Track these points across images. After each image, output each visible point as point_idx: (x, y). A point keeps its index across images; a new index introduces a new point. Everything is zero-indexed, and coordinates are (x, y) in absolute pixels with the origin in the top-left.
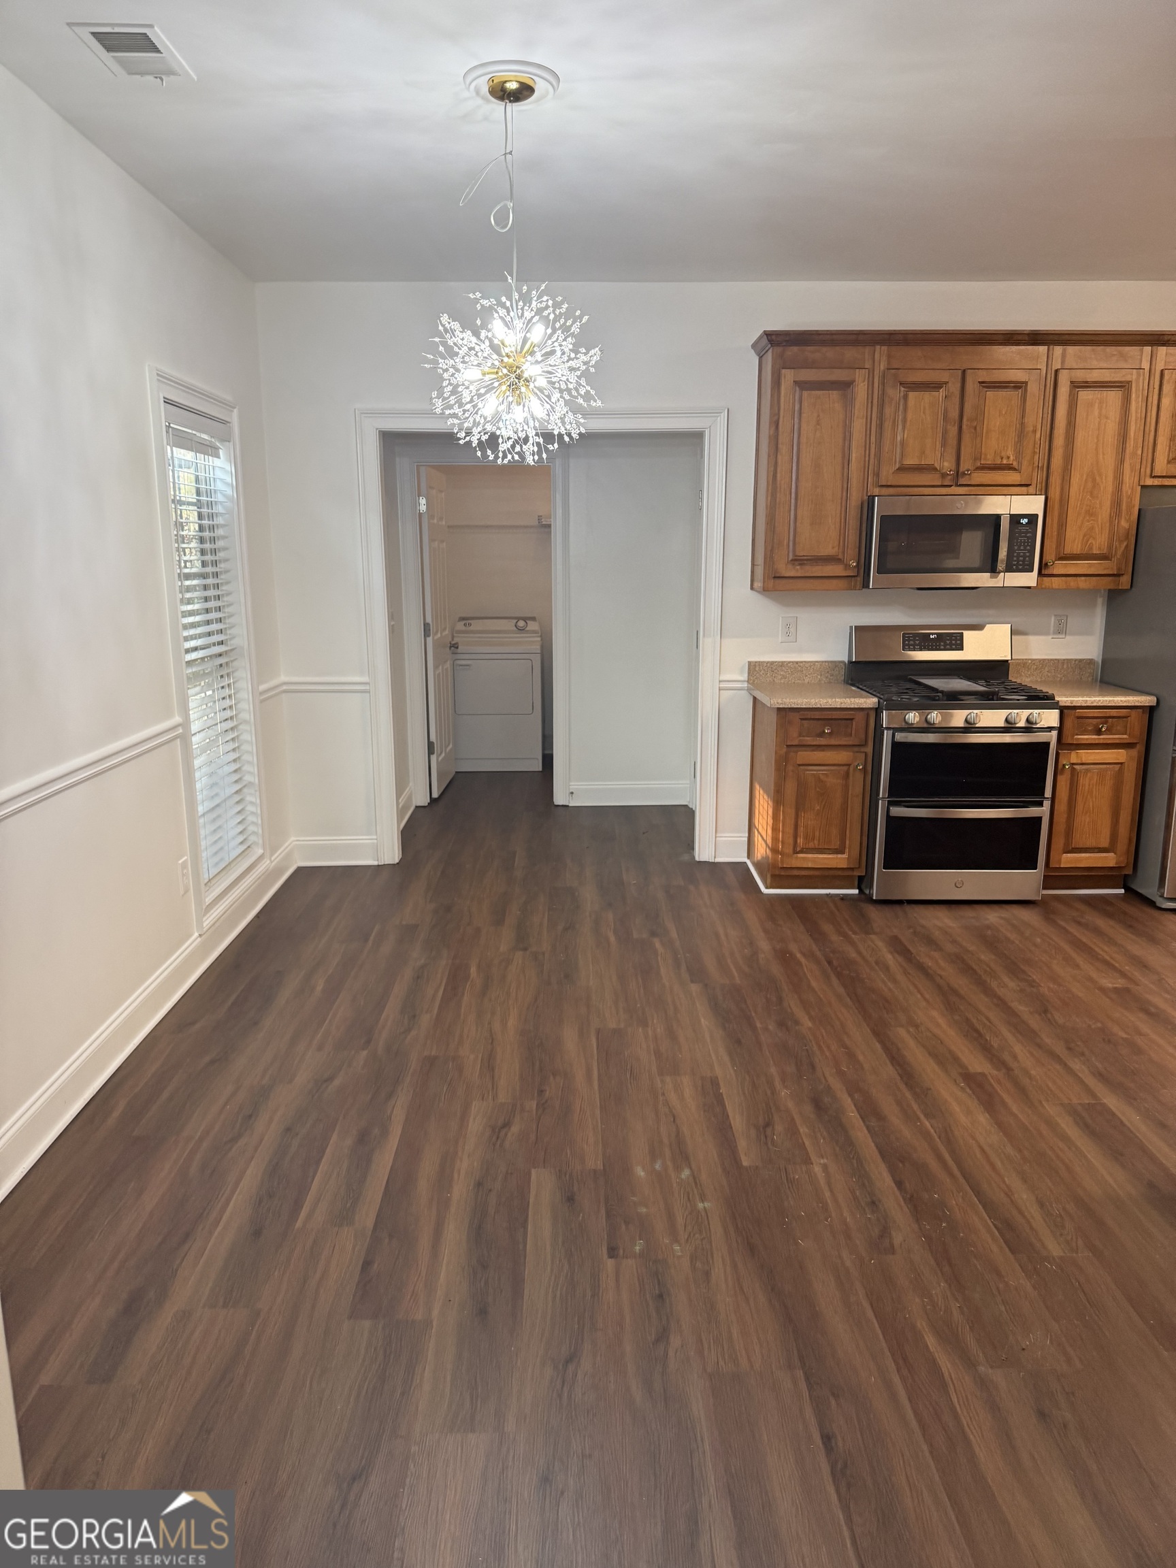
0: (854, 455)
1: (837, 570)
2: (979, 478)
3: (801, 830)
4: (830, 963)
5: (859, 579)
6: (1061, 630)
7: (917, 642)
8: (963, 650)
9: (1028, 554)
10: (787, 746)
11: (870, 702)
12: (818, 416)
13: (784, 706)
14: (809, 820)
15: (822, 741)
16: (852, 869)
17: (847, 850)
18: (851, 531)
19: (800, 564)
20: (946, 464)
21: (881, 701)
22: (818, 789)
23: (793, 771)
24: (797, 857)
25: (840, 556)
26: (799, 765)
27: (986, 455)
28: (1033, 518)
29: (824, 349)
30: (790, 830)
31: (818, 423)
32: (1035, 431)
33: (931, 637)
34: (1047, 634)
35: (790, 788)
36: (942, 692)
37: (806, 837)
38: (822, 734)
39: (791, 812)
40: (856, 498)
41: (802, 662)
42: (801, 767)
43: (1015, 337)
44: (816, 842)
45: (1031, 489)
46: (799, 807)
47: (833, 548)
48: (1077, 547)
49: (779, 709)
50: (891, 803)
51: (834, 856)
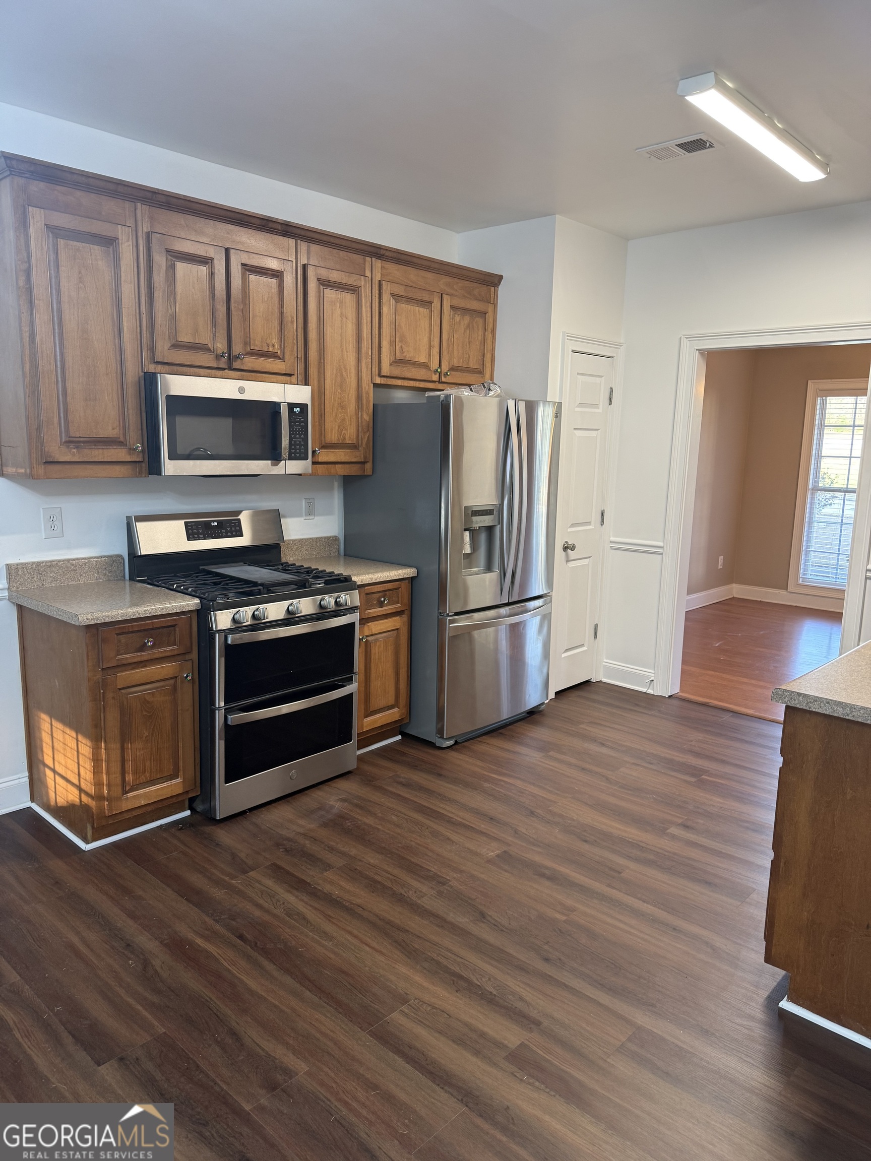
0: (125, 324)
1: (121, 454)
2: (250, 362)
3: (129, 766)
4: (241, 937)
5: (143, 465)
6: (310, 512)
7: (201, 531)
8: (243, 536)
9: (302, 443)
10: (103, 669)
11: (193, 603)
12: (80, 273)
13: (96, 622)
14: (137, 749)
15: (145, 655)
16: (187, 792)
17: (181, 773)
18: (130, 411)
19: (77, 447)
20: (219, 345)
21: (204, 601)
22: (145, 713)
23: (113, 698)
24: (127, 799)
25: (122, 439)
26: (120, 689)
27: (254, 340)
28: (303, 407)
29: (78, 194)
30: (116, 768)
31: (81, 280)
32: (292, 322)
33: (212, 524)
34: (300, 516)
35: (112, 718)
36: (262, 585)
37: (135, 772)
38: (143, 648)
39: (116, 746)
40: (132, 373)
41: (74, 560)
42: (123, 691)
43: (271, 225)
44: (148, 774)
45: (294, 379)
46: (125, 737)
47: (113, 429)
48: (335, 436)
49: (88, 627)
50: (228, 711)
51: (169, 783)
